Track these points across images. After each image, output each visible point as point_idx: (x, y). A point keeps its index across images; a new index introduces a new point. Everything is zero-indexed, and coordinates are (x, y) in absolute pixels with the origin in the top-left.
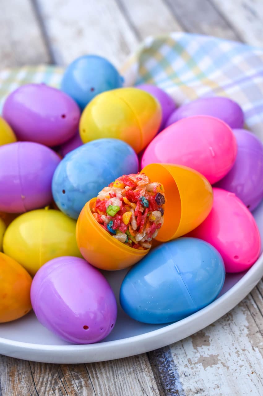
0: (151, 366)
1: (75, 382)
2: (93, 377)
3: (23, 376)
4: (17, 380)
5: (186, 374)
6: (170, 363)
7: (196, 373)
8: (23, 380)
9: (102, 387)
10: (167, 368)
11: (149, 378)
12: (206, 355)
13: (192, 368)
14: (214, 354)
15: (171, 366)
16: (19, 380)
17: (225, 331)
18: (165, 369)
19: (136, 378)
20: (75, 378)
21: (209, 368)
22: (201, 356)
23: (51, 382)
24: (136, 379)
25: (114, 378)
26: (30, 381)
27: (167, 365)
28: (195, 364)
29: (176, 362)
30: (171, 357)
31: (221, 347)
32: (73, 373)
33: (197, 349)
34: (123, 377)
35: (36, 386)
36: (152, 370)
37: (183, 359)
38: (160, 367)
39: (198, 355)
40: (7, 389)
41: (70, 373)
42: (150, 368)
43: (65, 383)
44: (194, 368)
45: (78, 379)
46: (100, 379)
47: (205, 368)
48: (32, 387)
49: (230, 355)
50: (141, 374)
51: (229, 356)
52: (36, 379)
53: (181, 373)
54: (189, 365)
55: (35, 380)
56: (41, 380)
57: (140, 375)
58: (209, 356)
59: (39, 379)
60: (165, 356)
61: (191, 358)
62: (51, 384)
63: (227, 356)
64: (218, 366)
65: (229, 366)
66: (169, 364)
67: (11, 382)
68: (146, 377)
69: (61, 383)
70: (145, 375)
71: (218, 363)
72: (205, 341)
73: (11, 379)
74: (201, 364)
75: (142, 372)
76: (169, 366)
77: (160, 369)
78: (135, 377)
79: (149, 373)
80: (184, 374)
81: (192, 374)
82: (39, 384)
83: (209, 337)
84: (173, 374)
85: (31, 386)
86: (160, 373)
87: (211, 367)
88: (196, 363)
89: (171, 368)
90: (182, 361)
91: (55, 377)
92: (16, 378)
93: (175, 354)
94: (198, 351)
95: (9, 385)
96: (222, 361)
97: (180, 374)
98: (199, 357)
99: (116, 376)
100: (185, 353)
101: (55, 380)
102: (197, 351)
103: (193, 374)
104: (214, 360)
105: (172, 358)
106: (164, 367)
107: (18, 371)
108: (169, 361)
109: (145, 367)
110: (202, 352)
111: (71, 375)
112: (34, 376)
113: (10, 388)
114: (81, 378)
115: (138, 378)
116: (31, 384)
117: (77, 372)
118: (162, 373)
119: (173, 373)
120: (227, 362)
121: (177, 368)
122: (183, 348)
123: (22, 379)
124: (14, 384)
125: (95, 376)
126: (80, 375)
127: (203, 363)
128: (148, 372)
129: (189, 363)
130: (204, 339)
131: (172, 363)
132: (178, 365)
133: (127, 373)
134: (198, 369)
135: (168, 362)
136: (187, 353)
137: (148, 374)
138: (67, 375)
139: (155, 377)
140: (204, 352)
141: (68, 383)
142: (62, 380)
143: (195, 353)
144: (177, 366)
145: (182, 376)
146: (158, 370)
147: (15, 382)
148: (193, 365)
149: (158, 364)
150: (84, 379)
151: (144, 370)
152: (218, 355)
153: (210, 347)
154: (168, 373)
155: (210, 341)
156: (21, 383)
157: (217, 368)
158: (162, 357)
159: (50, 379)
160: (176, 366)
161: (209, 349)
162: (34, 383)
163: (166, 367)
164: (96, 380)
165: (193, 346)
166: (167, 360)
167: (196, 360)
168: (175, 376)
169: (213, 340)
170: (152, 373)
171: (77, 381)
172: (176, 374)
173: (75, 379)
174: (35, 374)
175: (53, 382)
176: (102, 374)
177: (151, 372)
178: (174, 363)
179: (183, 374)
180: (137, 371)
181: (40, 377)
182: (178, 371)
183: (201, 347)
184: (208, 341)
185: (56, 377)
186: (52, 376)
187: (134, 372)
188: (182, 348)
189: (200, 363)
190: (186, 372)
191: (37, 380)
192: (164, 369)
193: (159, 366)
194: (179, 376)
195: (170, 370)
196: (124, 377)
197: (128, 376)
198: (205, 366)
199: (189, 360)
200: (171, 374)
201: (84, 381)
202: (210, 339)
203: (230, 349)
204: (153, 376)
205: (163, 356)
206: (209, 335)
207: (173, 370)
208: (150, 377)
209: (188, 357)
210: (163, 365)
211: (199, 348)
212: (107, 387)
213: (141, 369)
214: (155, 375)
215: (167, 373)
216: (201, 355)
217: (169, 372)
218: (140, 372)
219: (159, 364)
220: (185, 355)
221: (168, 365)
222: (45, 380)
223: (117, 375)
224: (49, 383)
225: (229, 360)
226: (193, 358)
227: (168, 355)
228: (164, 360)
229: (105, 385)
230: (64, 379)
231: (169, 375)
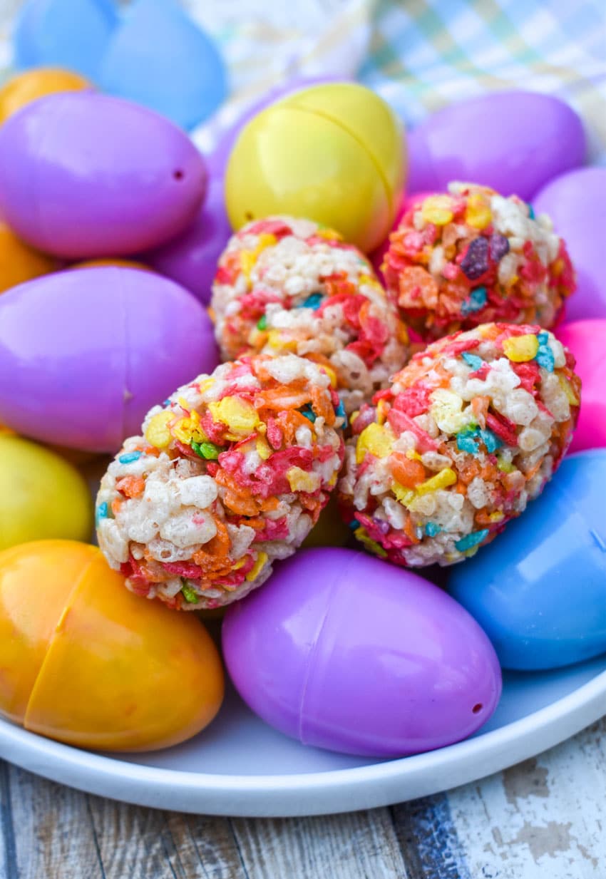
0: (399, 841)
1: (205, 870)
2: (251, 860)
3: (74, 842)
4: (59, 850)
5: (488, 871)
6: (447, 837)
7: (513, 872)
8: (73, 853)
10: (440, 850)
11: (392, 874)
12: (538, 823)
13: (504, 856)
14: (559, 821)
15: (449, 843)
16: (62, 850)
17: (588, 759)
18: (435, 851)
19: (361, 870)
20: (206, 859)
21: (545, 858)
22: (527, 825)
23: (144, 863)
24: (360, 873)
25: (304, 866)
26: (89, 858)
27: (439, 842)
28: (513, 845)
29: (461, 835)
30: (448, 818)
31: (578, 802)
32: (199, 843)
33: (514, 802)
34: (327, 866)
35: (105, 872)
36: (400, 854)
37: (480, 829)
38: (421, 847)
39: (518, 820)
40: (31, 873)
41: (192, 844)
42: (396, 845)
43: (179, 870)
44: (508, 854)
45: (214, 861)
46: (268, 867)
47: (536, 858)
48: (95, 873)
49: (600, 827)
50: (373, 859)
51: (598, 831)
52: (106, 853)
53: (476, 867)
54: (494, 845)
55: (103, 854)
56: (118, 856)
57: (370, 863)
58: (545, 826)
59: (113, 855)
60: (434, 816)
61: (501, 828)
62: (144, 870)
63: (593, 828)
64: (569, 854)
65: (598, 858)
66: (443, 838)
67: (42, 856)
68: (385, 871)
69: (168, 870)
70: (382, 866)
71: (569, 848)
72: (537, 783)
73: (42, 848)
74: (526, 845)
75: (376, 855)
76: (444, 845)
77: (423, 850)
78: (358, 869)
79: (394, 859)
80: (483, 869)
81: (504, 870)
82: (114, 869)
83: (546, 772)
84: (454, 867)
85: (93, 870)
86: (421, 863)
87: (552, 855)
88: (513, 842)
89: (450, 849)
90: (479, 834)
91: (154, 852)
92: (56, 845)
93: (460, 812)
94: (518, 811)
95: (39, 863)
96: (580, 843)
97: (471, 870)
98: (522, 825)
99: (310, 862)
100: (486, 811)
101: (155, 858)
102: (515, 810)
103: (506, 871)
104: (560, 838)
105: (453, 823)
106: (432, 845)
107: (61, 826)
108: (445, 830)
109: (382, 843)
110: (528, 812)
111: (193, 849)
112: (101, 843)
113: (39, 870)
114: (220, 860)
115: (364, 871)
116: (94, 865)
117: (211, 843)
118: (427, 861)
119: (454, 864)
120: (592, 846)
121: (465, 851)
122: (481, 797)
123: (71, 848)
124: (49, 864)
125: (255, 855)
126: (217, 850)
127: (530, 845)
128: (390, 857)
129: (496, 841)
130: (534, 777)
131: (452, 836)
132: (467, 843)
133: (337, 855)
134: (519, 860)
135: (442, 833)
136: (490, 810)
137: (391, 861)
138: (184, 850)
139: (408, 872)
140: (534, 813)
141: (187, 871)
142: (172, 859)
143: (512, 813)
144: (465, 845)
145: (477, 874)
146: (417, 852)
147: (54, 856)
148: (506, 848)
149: (417, 837)
150: (227, 861)
151: (379, 851)
152: (570, 825)
153: (550, 801)
154: (441, 864)
155: (549, 784)
156: (69, 859)
157: (567, 861)
158: (427, 819)
159: (141, 854)
160: (461, 846)
161: (545, 807)
162: (101, 864)
163: (436, 848)
164: (257, 867)
165: (507, 794)
166: (440, 827)
167: (514, 833)
168: (459, 873)
169: (556, 781)
170: (402, 860)
171: (209, 868)
172: (461, 867)
173: (204, 861)
174: (104, 840)
175: (149, 865)
176: (273, 853)
177: (397, 859)
178: (457, 838)
179: (481, 870)
180: (362, 853)
181: (116, 847)
182: (466, 859)
183: (525, 797)
184: (545, 783)
185: (158, 850)
186: (148, 847)
187: (355, 855)
188: (477, 798)
189: (523, 842)
190: (487, 865)
191: (109, 857)
192: (431, 852)
193: (419, 843)
194: (469, 874)
195: (449, 856)
196: (330, 867)
197: (339, 862)
198: (536, 853)
199: (495, 832)
200: (450, 869)
201: (229, 868)
202: (549, 778)
203: (600, 810)
205: (429, 815)
206: (548, 766)
207: (455, 858)
208: (396, 870)
209: (495, 823)
210: (429, 840)
211: (521, 802)
213: (374, 847)
214: (410, 868)
215: (439, 865)
216: (525, 821)
217: (443, 861)
218: (370, 856)
219: (419, 837)
220: (484, 817)
221: (441, 840)
222: (129, 856)
223: (312, 858)
224: (139, 866)
225: (598, 841)
226: (505, 827)
227: (443, 814)
228: (432, 826)
230: (178, 859)
231: (443, 870)
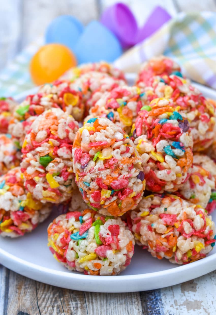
0: (141, 301)
1: (72, 303)
2: (89, 302)
3: (29, 290)
4: (23, 293)
5: (170, 313)
6: (158, 301)
7: (179, 314)
8: (28, 294)
9: (95, 311)
10: (155, 305)
11: (137, 311)
12: (191, 300)
13: (177, 309)
14: (198, 300)
15: (158, 303)
16: (25, 293)
17: (212, 282)
18: (153, 305)
19: (126, 308)
20: (73, 300)
21: (191, 311)
22: (187, 300)
23: (52, 299)
25: (107, 305)
26: (33, 296)
27: (155, 302)
28: (180, 306)
29: (163, 301)
30: (160, 295)
31: (206, 295)
32: (72, 295)
33: (184, 293)
34: (115, 306)
35: (38, 300)
36: (141, 304)
37: (170, 300)
38: (148, 303)
39: (184, 298)
40: (13, 299)
41: (69, 295)
42: (140, 302)
43: (63, 302)
44: (179, 309)
45: (76, 301)
46: (94, 305)
47: (188, 310)
48: (35, 301)
49: (213, 303)
50: (131, 306)
51: (212, 304)
52: (39, 295)
53: (167, 312)
54: (174, 305)
55: (38, 295)
56: (43, 296)
57: (130, 307)
58: (193, 301)
59: (42, 296)
60: (155, 294)
61: (177, 300)
62: (51, 301)
63: (210, 303)
64: (200, 310)
65: (210, 313)
66: (157, 301)
67: (17, 294)
68: (135, 310)
69: (60, 302)
70: (134, 308)
71: (201, 309)
72: (193, 287)
73: (18, 291)
74: (186, 306)
75: (132, 304)
76: (157, 303)
77: (149, 305)
78: (125, 308)
79: (138, 306)
80: (169, 312)
81: (176, 313)
82: (41, 300)
83: (197, 284)
84: (159, 311)
85: (34, 300)
86: (148, 308)
87: (194, 310)
88: (181, 305)
89: (158, 305)
90: (169, 301)
91: (56, 296)
92: (22, 291)
93: (164, 294)
94: (185, 295)
95: (16, 296)
96: (205, 308)
97: (165, 312)
98: (185, 300)
99: (109, 304)
100: (173, 295)
101: (56, 298)
102: (183, 295)
103: (177, 313)
104: (198, 305)
105: (161, 297)
106: (153, 303)
107: (25, 285)
108: (158, 299)
109: (135, 301)
110: (188, 296)
111: (69, 297)
113: (16, 298)
114: (78, 301)
115: (127, 309)
116: (35, 298)
117: (76, 295)
118: (150, 308)
119: (159, 310)
120: (209, 309)
121: (164, 306)
122: (172, 290)
123: (28, 292)
124: (19, 296)
125: (90, 300)
126: (77, 298)
127: (187, 306)
128: (137, 305)
129: (175, 304)
130: (192, 285)
131: (160, 301)
132: (165, 304)
133: (119, 303)
134: (182, 311)
135: (156, 300)
136: (175, 295)
137: (137, 307)
138: (66, 296)
139: (142, 311)
140: (190, 296)
141: (66, 303)
142: (62, 299)
143: (182, 296)
144: (164, 304)
145: (166, 314)
146: (147, 305)
147: (21, 294)
148: (178, 307)
149: (147, 300)
150: (80, 301)
151: (134, 303)
152: (202, 301)
153: (196, 293)
154: (155, 309)
155: (197, 288)
156: (26, 296)
157: (199, 313)
159: (51, 296)
160: (162, 305)
161: (194, 295)
162: (37, 298)
163: (154, 304)
164: (91, 304)
165: (182, 290)
166: (156, 298)
167: (182, 302)
168: (160, 313)
169: (200, 287)
170: (141, 307)
171: (74, 303)
172: (161, 311)
173: (73, 301)
174: (39, 291)
175: (53, 300)
176: (97, 300)
178: (162, 302)
179: (168, 313)
180: (128, 303)
181: (43, 293)
182: (164, 309)
183: (188, 291)
185: (57, 296)
186: (54, 295)
187: (125, 304)
189: (185, 305)
190: (171, 311)
191: (40, 296)
192: (152, 305)
193: (148, 302)
194: (164, 313)
195: (158, 307)
196: (116, 307)
197: (119, 305)
198: (188, 309)
199: (175, 301)
200: (158, 311)
201: (81, 303)
202: (197, 286)
203: (213, 298)
204: (141, 310)
205: (153, 294)
206: (198, 283)
207: (160, 308)
208: (139, 310)
209: (175, 298)
210: (152, 302)
211: (186, 293)
212: (99, 312)
213: (132, 302)
214: (144, 309)
215: (154, 310)
216: (186, 299)
217: (156, 308)
218: (130, 305)
219: (148, 300)
220: (172, 296)
221: (156, 302)
222: (47, 297)
223: (110, 303)
224: (50, 300)
225: (211, 307)
226: (179, 300)
227: (158, 294)
228: (153, 297)
229: (98, 310)
230: (64, 299)
231: (155, 311)
